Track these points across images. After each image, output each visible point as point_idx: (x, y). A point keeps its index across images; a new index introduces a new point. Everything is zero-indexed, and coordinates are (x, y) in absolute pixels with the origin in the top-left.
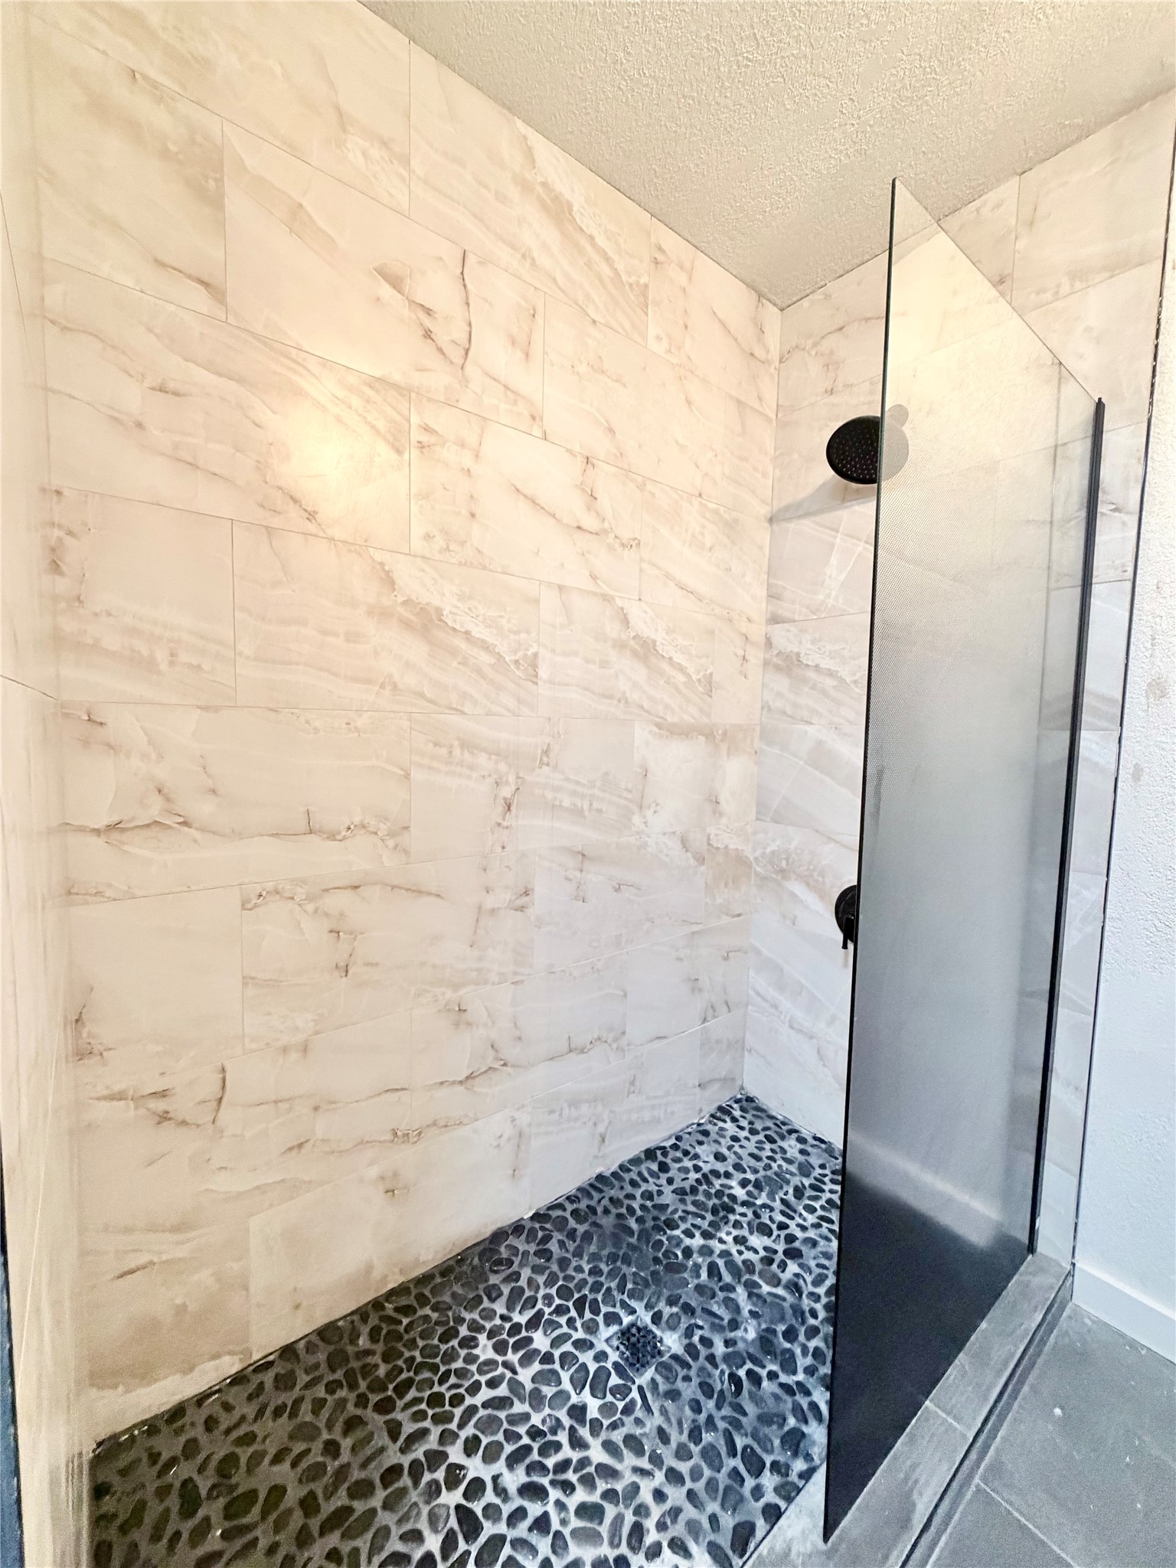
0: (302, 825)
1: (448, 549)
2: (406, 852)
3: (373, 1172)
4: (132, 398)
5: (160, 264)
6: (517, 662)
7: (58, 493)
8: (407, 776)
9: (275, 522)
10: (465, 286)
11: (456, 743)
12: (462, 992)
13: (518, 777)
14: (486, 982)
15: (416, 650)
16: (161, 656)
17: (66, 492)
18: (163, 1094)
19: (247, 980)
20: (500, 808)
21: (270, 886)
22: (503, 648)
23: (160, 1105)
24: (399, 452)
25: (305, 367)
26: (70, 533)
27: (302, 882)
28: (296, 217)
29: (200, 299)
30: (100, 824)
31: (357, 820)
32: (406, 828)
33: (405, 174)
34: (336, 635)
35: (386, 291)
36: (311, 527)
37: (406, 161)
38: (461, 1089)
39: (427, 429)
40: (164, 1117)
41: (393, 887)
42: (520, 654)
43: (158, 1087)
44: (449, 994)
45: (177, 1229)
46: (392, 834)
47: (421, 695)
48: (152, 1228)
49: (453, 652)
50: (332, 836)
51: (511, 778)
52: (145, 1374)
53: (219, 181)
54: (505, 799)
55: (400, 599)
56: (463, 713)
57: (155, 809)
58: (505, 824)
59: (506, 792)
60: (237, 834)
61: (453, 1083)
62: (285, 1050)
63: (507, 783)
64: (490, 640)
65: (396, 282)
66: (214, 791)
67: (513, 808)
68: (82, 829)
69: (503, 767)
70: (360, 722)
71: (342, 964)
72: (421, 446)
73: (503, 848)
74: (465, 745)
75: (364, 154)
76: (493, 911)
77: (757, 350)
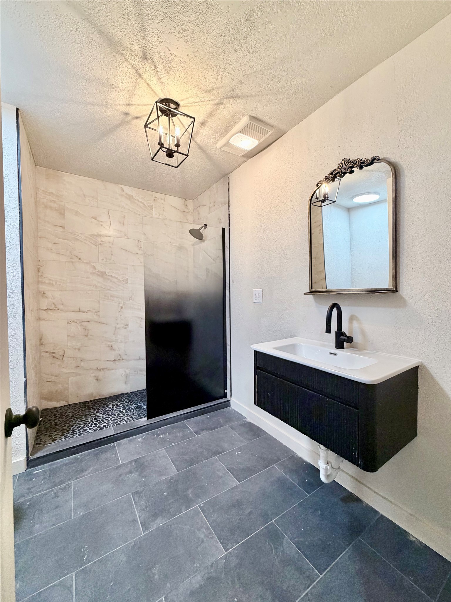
0: (78, 310)
1: (107, 261)
2: (99, 316)
3: (93, 375)
4: (50, 245)
5: (55, 225)
6: (123, 280)
7: (39, 261)
8: (99, 302)
9: (73, 261)
10: (109, 216)
11: (109, 296)
12: (112, 343)
13: (124, 302)
14: (117, 342)
15: (101, 280)
16: (54, 283)
17: (41, 260)
18: (54, 353)
19: (68, 336)
20: (120, 308)
21: (72, 320)
22: (119, 278)
23: (54, 355)
24: (96, 246)
25: (78, 236)
26: (41, 266)
27: (78, 320)
28: (77, 213)
29: (61, 229)
30: (45, 309)
31: (89, 309)
32: (99, 311)
33: (96, 200)
34: (84, 278)
35: (93, 220)
36: (80, 261)
37: (97, 199)
38: (112, 362)
39: (102, 241)
40: (54, 357)
41: (96, 322)
42: (124, 279)
43: (53, 352)
44: (109, 343)
45: (56, 376)
46: (96, 312)
47: (102, 287)
48: (52, 375)
49: (108, 279)
50: (84, 312)
51: (122, 302)
52: (50, 400)
53: (64, 211)
54: (121, 307)
55: (97, 271)
56: (110, 290)
57: (53, 307)
58: (121, 311)
59: (121, 305)
60: (67, 311)
61: (111, 361)
62: (75, 349)
63: (121, 303)
64: (117, 277)
65: (95, 219)
66: (63, 304)
67: (123, 308)
68: (42, 310)
69: (120, 300)
70: (90, 292)
71: (86, 335)
72: (101, 244)
73: (121, 316)
74: (111, 296)
75: (89, 200)
76: (119, 328)
77: (186, 210)
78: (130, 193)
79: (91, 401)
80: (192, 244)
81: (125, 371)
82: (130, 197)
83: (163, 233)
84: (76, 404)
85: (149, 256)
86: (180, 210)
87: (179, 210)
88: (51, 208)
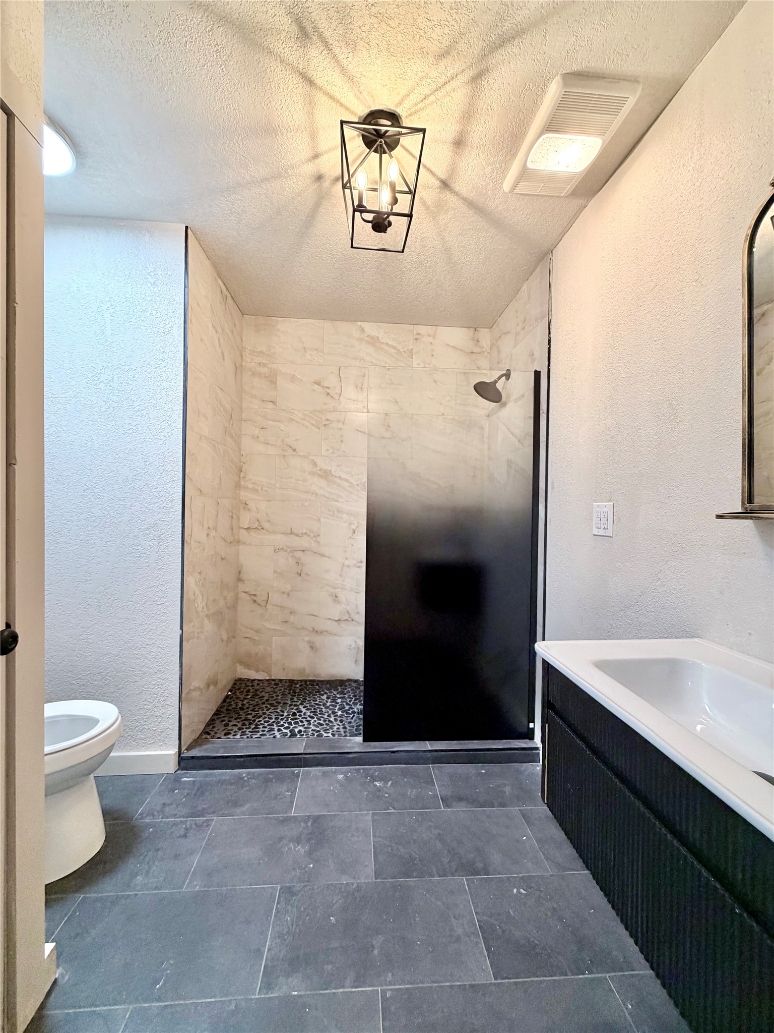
0: (290, 532)
1: (334, 453)
2: (319, 542)
3: (307, 639)
4: (256, 432)
5: (263, 401)
6: (358, 485)
7: (242, 455)
8: (319, 520)
9: (286, 453)
10: (340, 376)
11: (335, 510)
12: (336, 590)
13: (358, 522)
14: (345, 589)
15: (323, 483)
16: (259, 488)
17: (244, 455)
18: (255, 595)
19: (275, 572)
20: (351, 532)
21: (281, 547)
22: (352, 480)
23: (255, 598)
24: (319, 428)
25: (294, 414)
26: (244, 463)
27: (288, 547)
28: (293, 378)
29: (271, 406)
30: (246, 527)
31: (304, 531)
32: (319, 535)
33: (322, 354)
34: (299, 480)
35: (316, 387)
36: (295, 453)
37: (322, 351)
38: (336, 623)
39: (327, 420)
40: (255, 601)
41: (315, 553)
42: (359, 482)
43: (255, 593)
44: (332, 590)
45: (257, 632)
46: (314, 537)
47: (325, 496)
48: (251, 629)
49: (334, 482)
50: (297, 535)
51: (356, 522)
52: (248, 666)
53: (276, 378)
54: (353, 529)
55: (319, 469)
56: (338, 501)
57: (256, 525)
58: (353, 537)
59: (353, 527)
60: (274, 533)
61: (334, 620)
62: (283, 593)
63: (354, 524)
64: (347, 478)
65: (318, 384)
66: (269, 521)
67: (356, 532)
68: (242, 528)
69: (352, 518)
70: (306, 504)
71: (299, 572)
72: (325, 425)
73: (352, 545)
74: (338, 511)
75: (311, 355)
76: (348, 566)
77: (476, 350)
78: (374, 333)
79: (301, 681)
80: (487, 414)
81: (356, 642)
82: (373, 341)
83: (429, 398)
84: (281, 681)
85: (403, 440)
86: (464, 352)
87: (461, 350)
88: (260, 375)
